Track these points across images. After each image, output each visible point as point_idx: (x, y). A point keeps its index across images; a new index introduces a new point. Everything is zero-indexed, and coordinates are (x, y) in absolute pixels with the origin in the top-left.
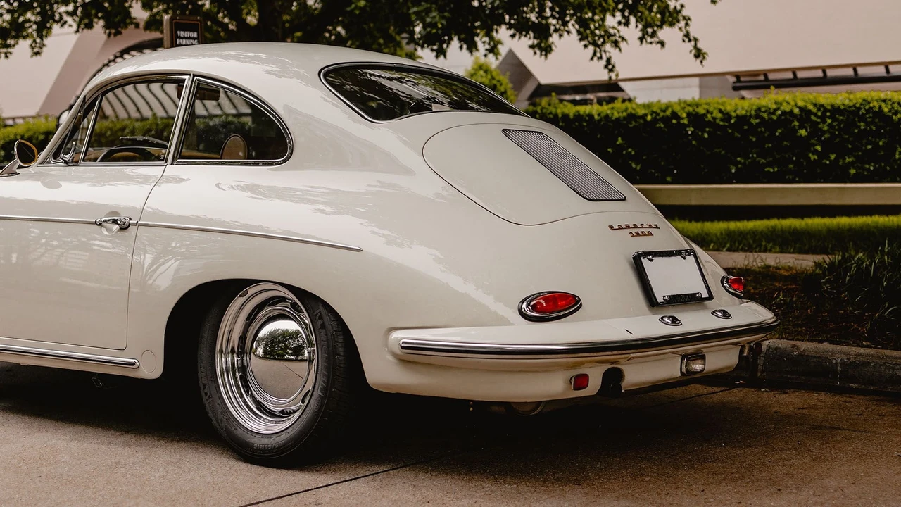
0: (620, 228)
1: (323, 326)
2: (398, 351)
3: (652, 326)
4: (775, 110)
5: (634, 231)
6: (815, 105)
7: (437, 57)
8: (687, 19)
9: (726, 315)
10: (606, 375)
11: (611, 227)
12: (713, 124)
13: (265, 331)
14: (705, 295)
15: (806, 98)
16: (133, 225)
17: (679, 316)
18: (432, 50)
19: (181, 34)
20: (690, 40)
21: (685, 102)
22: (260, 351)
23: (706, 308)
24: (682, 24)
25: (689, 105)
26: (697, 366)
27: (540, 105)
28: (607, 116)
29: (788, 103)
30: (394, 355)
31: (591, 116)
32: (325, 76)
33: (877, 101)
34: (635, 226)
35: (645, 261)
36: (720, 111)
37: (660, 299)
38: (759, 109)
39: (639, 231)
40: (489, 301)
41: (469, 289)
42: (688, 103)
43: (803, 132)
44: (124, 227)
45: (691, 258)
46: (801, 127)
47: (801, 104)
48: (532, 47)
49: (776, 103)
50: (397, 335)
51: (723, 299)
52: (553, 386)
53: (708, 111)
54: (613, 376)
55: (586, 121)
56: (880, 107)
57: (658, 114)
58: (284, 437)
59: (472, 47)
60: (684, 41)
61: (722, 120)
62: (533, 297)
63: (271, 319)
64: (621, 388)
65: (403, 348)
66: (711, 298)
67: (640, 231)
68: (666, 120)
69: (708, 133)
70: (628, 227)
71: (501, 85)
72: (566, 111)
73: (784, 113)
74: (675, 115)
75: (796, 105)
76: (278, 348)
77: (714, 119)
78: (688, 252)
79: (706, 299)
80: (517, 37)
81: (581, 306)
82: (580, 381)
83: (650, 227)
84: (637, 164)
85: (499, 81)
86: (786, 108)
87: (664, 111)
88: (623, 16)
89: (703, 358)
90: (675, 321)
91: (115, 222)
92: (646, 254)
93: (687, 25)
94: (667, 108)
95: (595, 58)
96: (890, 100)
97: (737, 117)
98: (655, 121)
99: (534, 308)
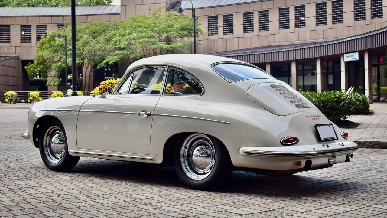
0: (309, 117)
2: (244, 154)
3: (320, 147)
5: (313, 118)
9: (343, 144)
10: (306, 162)
11: (307, 117)
14: (336, 138)
16: (151, 115)
17: (328, 144)
23: (336, 142)
32: (213, 66)
34: (314, 116)
35: (318, 127)
37: (322, 139)
45: (331, 126)
50: (243, 149)
54: (309, 163)
62: (284, 138)
64: (311, 166)
65: (245, 153)
66: (338, 139)
67: (315, 118)
70: (312, 116)
78: (331, 124)
79: (336, 139)
81: (298, 141)
82: (299, 164)
83: (318, 116)
89: (335, 158)
91: (146, 114)
92: (319, 125)
99: (285, 142)
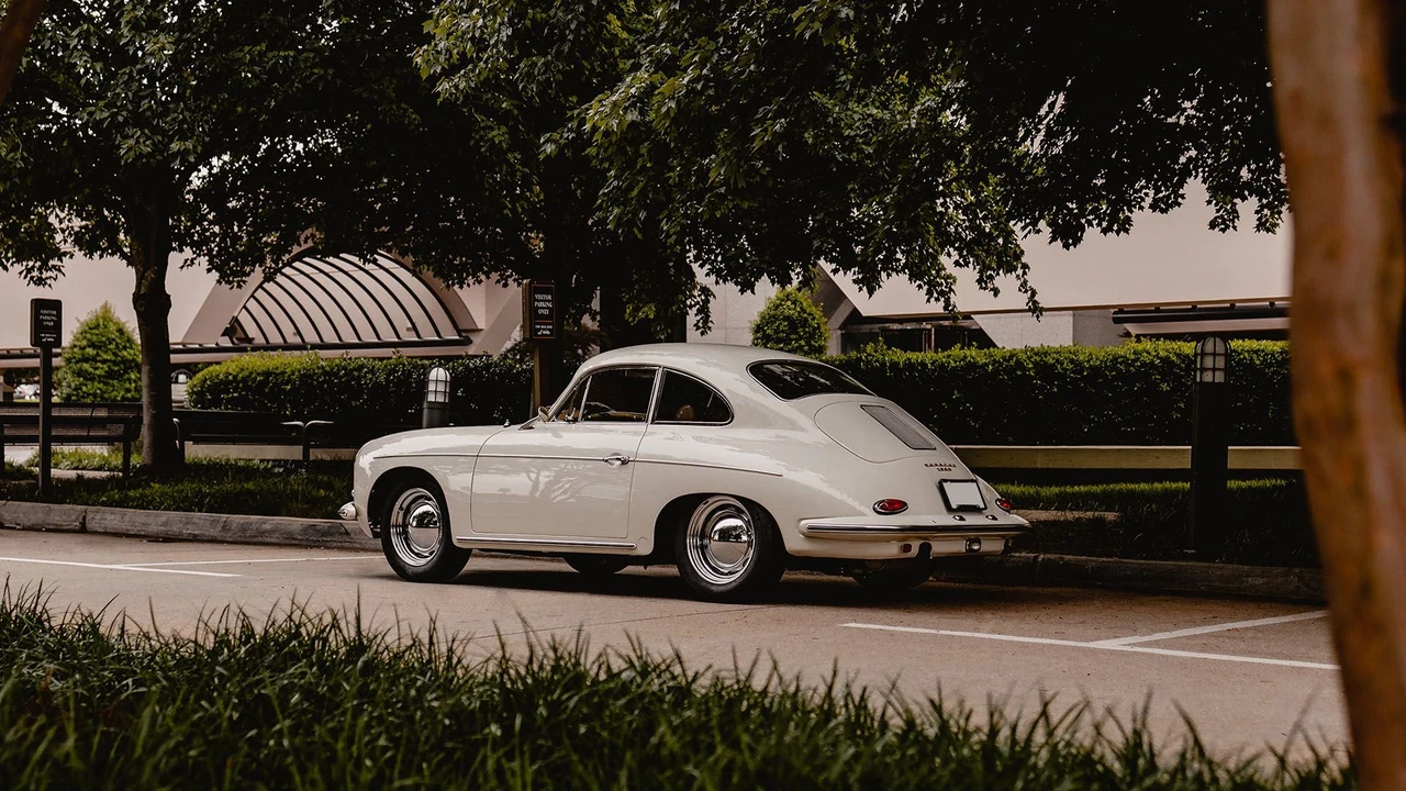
0: (931, 465)
1: (759, 519)
2: (806, 531)
3: (950, 520)
4: (1134, 361)
5: (940, 467)
6: (1178, 355)
7: (742, 291)
8: (1025, 266)
9: (994, 518)
10: (921, 546)
11: (926, 465)
12: (1062, 376)
13: (718, 527)
14: (982, 506)
15: (1168, 347)
16: (631, 461)
17: (964, 516)
18: (737, 283)
19: (538, 296)
20: (1026, 291)
21: (1032, 349)
22: (716, 537)
23: (982, 514)
24: (1020, 272)
25: (1036, 354)
26: (976, 547)
27: (865, 351)
28: (942, 366)
29: (1149, 353)
30: (803, 533)
31: (923, 364)
32: (750, 369)
33: (1248, 351)
34: (941, 465)
35: (945, 485)
36: (1072, 361)
37: (954, 506)
38: (1115, 359)
39: (943, 468)
40: (856, 505)
41: (844, 497)
42: (1036, 350)
43: (1165, 387)
44: (624, 462)
45: (974, 484)
46: (1163, 381)
47: (1162, 354)
48: (855, 281)
49: (1135, 353)
50: (803, 522)
51: (995, 509)
52: (892, 550)
53: (1057, 360)
54: (925, 548)
55: (918, 371)
56: (1252, 359)
57: (1001, 364)
58: (734, 584)
59: (784, 280)
60: (1020, 290)
61: (1073, 372)
62: (881, 502)
63: (721, 519)
64: (930, 555)
65: (808, 529)
66: (986, 508)
68: (1010, 371)
69: (1057, 386)
70: (936, 465)
71: (814, 319)
72: (895, 359)
73: (1144, 364)
74: (1019, 364)
75: (1157, 356)
76: (726, 535)
77: (1066, 370)
78: (972, 481)
79: (983, 509)
80: (841, 272)
81: (908, 507)
82: (907, 548)
83: (951, 465)
84: (976, 422)
85: (810, 314)
86: (1145, 358)
87: (1008, 361)
88: (961, 255)
89: (980, 543)
90: (962, 519)
91: (619, 459)
92: (946, 481)
93: (1025, 273)
94: (1011, 357)
95: (932, 299)
96: (1263, 351)
97: (1091, 367)
98: (996, 372)
99: (881, 508)
